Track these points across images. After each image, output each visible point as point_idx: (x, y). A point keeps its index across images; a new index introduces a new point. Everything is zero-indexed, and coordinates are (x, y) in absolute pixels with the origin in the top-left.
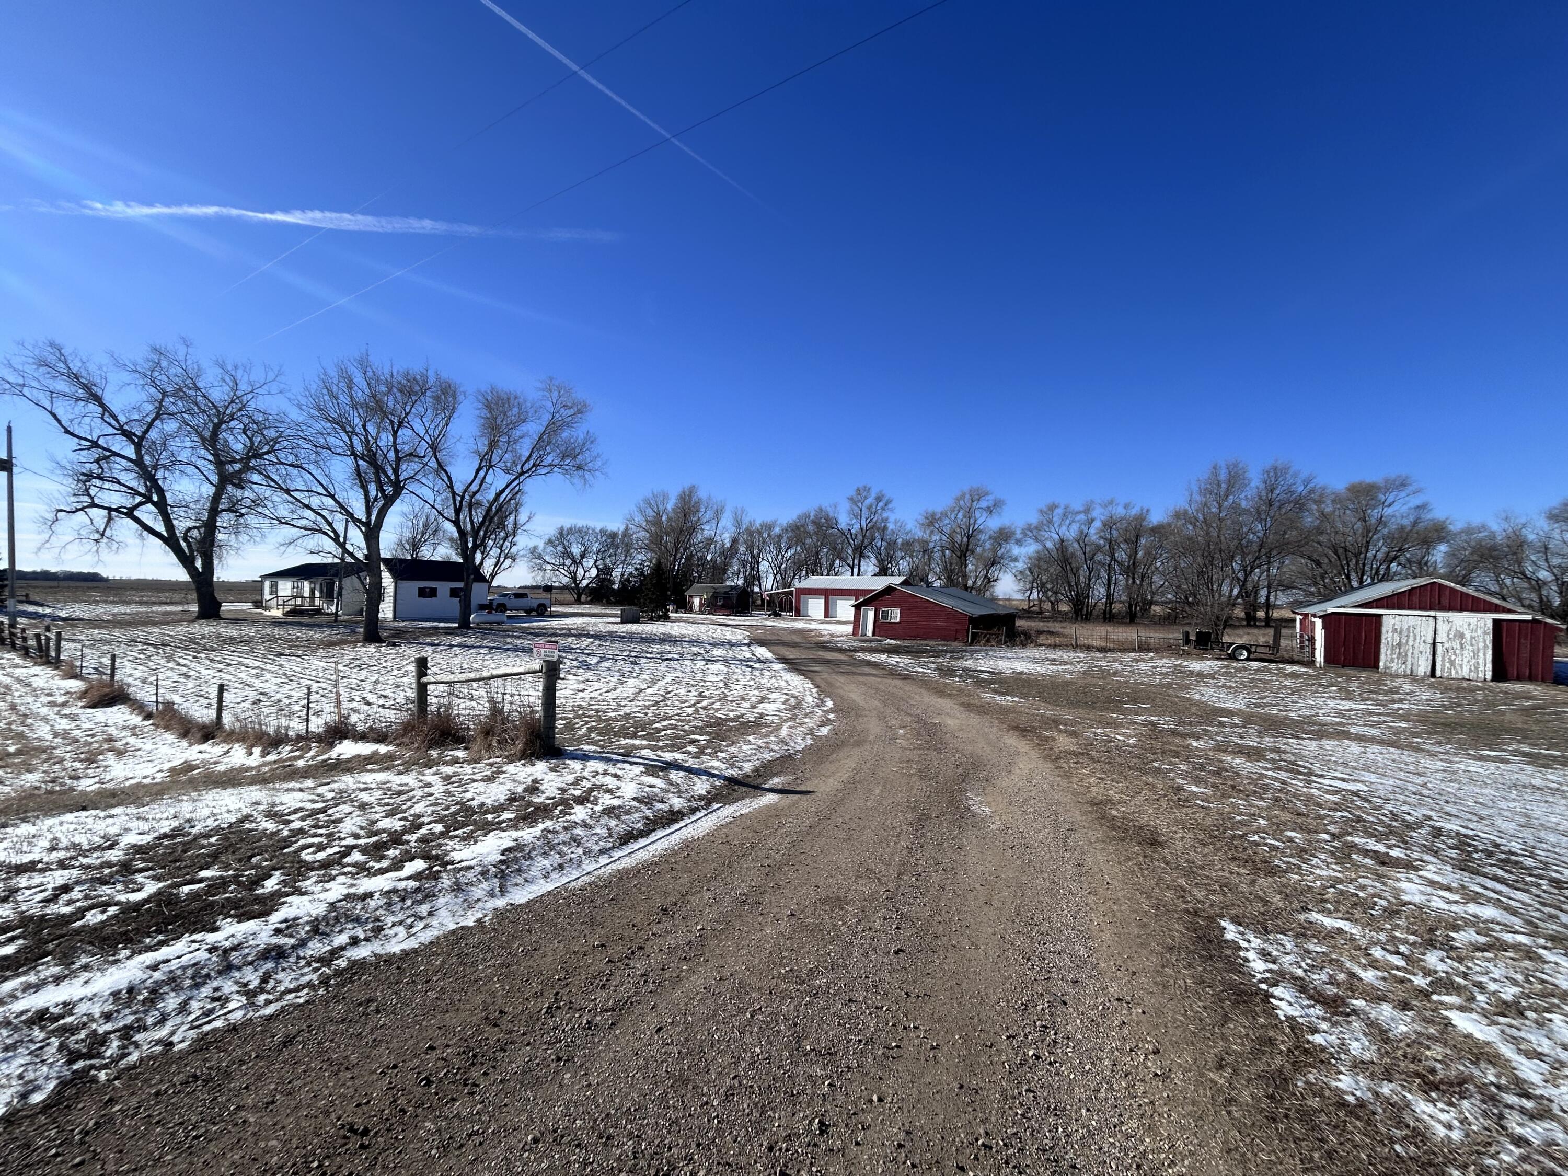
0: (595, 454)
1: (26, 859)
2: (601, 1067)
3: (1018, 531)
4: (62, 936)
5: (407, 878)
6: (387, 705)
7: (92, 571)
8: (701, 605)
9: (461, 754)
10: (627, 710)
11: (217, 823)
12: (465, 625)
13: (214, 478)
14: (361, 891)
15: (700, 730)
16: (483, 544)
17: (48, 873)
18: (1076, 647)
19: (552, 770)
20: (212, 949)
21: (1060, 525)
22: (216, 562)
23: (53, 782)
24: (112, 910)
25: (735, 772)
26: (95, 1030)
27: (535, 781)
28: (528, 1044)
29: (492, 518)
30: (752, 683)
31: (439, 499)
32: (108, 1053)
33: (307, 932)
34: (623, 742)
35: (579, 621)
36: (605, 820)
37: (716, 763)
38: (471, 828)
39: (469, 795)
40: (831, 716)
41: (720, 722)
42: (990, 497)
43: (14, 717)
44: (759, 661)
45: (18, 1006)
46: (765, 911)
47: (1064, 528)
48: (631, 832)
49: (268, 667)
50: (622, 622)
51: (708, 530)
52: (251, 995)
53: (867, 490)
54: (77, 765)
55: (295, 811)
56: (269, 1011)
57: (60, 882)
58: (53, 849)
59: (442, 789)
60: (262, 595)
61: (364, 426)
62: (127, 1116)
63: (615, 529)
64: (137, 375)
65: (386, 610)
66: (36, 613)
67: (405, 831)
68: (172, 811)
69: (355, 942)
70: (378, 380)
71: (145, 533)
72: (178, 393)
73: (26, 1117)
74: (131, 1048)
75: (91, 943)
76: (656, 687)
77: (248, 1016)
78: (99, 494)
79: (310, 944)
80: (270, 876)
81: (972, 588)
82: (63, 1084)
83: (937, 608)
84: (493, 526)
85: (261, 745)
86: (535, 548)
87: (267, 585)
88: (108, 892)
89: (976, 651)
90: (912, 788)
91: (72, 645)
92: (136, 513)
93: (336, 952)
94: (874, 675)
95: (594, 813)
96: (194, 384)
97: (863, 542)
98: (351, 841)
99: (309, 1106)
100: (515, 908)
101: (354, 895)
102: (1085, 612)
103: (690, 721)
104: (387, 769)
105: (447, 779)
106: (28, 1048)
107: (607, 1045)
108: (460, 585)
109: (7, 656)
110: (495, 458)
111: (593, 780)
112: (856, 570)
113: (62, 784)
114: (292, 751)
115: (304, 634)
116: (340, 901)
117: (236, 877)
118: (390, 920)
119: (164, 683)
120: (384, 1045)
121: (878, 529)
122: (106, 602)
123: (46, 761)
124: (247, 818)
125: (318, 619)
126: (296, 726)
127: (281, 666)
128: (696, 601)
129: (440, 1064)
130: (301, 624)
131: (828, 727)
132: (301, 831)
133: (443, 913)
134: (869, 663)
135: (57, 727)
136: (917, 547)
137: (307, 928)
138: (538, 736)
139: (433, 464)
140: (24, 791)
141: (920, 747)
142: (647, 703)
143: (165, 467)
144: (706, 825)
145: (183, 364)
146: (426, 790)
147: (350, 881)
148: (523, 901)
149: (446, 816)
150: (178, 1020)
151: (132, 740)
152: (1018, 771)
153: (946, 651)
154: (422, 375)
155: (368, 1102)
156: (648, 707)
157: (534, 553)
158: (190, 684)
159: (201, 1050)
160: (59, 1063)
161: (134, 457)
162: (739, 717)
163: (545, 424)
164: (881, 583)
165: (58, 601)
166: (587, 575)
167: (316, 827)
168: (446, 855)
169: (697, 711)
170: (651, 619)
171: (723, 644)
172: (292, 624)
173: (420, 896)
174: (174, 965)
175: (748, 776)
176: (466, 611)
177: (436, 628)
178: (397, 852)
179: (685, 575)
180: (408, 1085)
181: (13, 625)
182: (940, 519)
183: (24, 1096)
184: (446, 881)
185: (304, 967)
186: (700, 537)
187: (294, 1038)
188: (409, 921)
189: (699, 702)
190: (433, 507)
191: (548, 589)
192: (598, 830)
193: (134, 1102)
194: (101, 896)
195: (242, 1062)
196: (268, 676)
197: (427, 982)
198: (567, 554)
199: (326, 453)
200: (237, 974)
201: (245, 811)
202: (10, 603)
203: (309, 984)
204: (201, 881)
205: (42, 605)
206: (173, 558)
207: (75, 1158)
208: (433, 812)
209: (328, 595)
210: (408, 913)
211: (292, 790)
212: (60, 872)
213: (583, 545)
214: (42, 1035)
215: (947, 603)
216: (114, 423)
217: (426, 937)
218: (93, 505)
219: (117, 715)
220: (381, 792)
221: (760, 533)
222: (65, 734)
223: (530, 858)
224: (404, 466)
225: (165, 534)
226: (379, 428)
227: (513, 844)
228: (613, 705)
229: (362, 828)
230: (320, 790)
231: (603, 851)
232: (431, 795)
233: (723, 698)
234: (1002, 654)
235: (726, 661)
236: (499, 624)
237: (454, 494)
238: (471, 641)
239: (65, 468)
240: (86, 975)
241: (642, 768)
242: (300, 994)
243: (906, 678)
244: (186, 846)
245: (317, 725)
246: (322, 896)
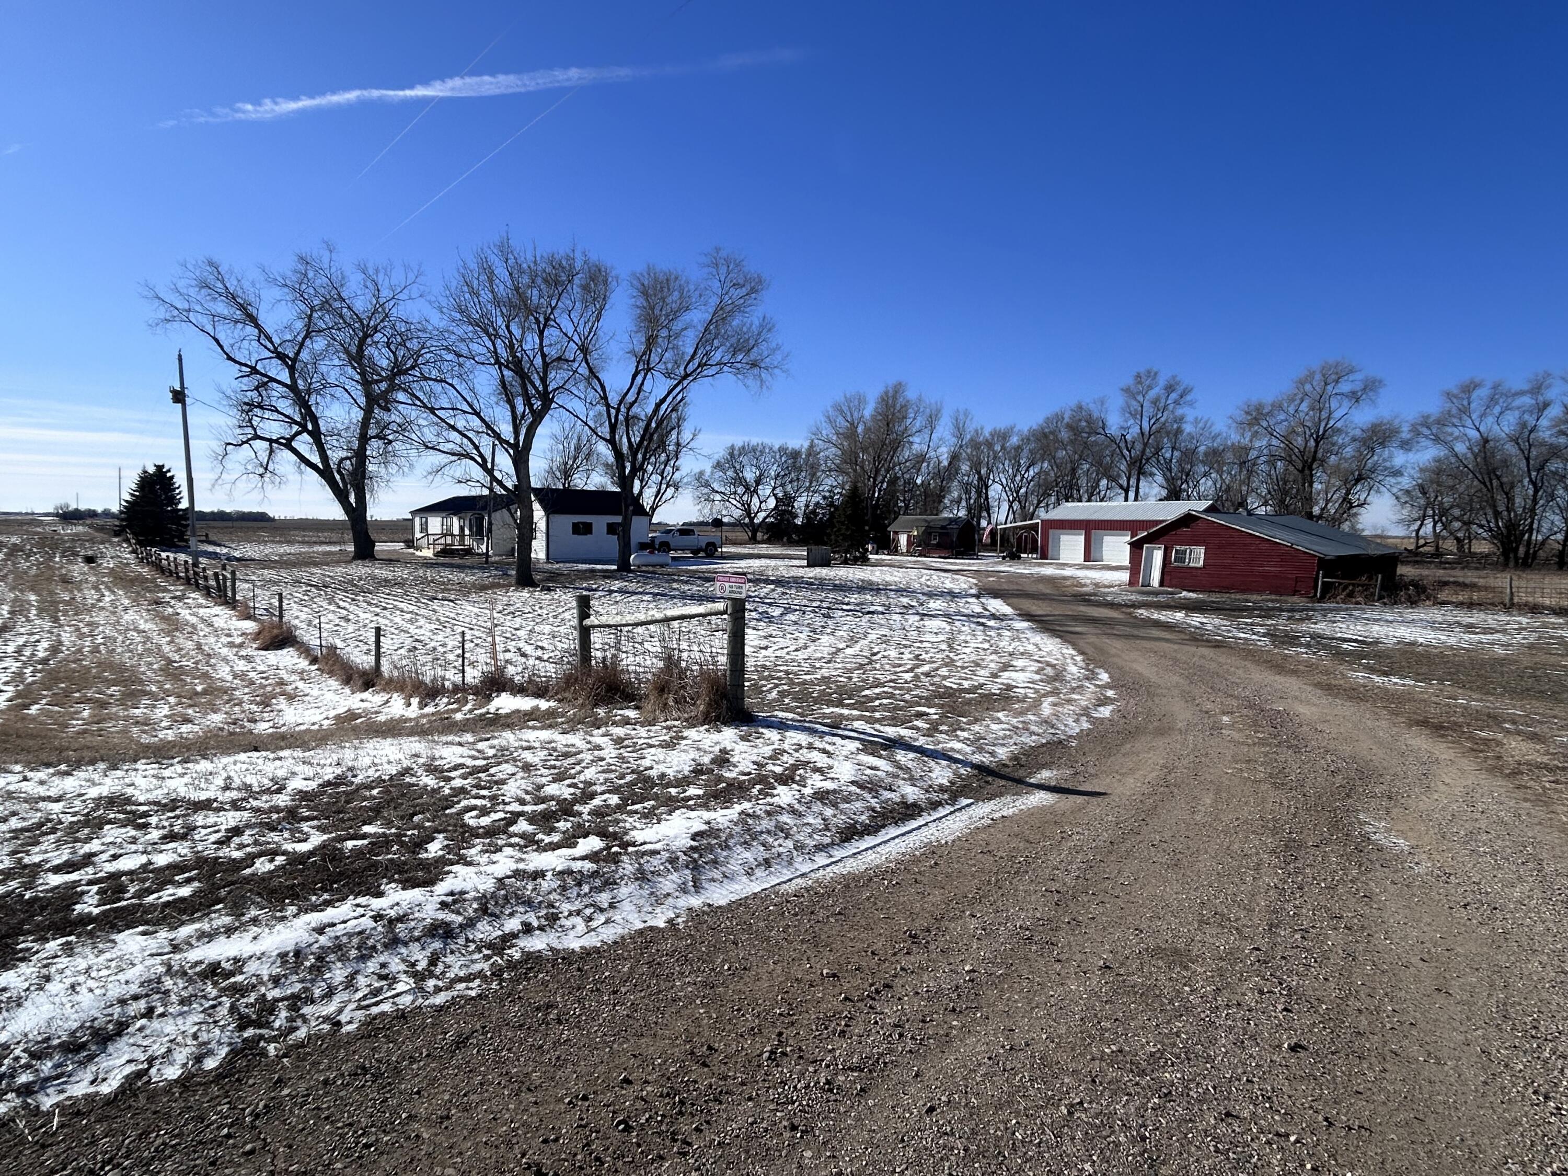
0: (774, 345)
1: (203, 796)
2: (853, 1150)
3: (1405, 428)
4: (233, 883)
5: (583, 858)
6: (546, 657)
7: (261, 510)
8: (909, 543)
9: (632, 714)
10: (825, 672)
11: (378, 774)
12: (624, 567)
13: (362, 401)
14: (531, 867)
15: (929, 703)
16: (642, 469)
17: (222, 813)
18: (1510, 607)
19: (743, 738)
20: (377, 917)
21: (1483, 416)
22: (368, 496)
23: (235, 724)
24: (280, 860)
25: (986, 759)
26: (264, 995)
27: (724, 751)
28: (750, 1099)
29: (652, 435)
30: (986, 646)
31: (591, 413)
32: (277, 1024)
33: (475, 911)
34: (828, 711)
35: (756, 563)
36: (817, 807)
37: (958, 746)
38: (652, 802)
39: (646, 763)
40: (1110, 693)
41: (950, 693)
42: (1358, 376)
43: (200, 657)
44: (994, 617)
45: (193, 955)
46: (1063, 957)
47: (1490, 420)
48: (853, 826)
49: (422, 612)
50: (809, 566)
51: (918, 444)
52: (419, 977)
53: (1152, 375)
54: (254, 707)
55: (456, 768)
56: (440, 999)
57: (232, 824)
58: (227, 788)
59: (614, 753)
60: (413, 534)
61: (508, 327)
62: (295, 1104)
63: (797, 447)
64: (286, 290)
65: (539, 550)
66: (216, 553)
67: (575, 801)
68: (335, 757)
69: (528, 929)
70: (521, 272)
71: (303, 466)
72: (326, 305)
73: (200, 1084)
74: (299, 1022)
75: (259, 894)
76: (857, 647)
77: (417, 1003)
78: (261, 425)
79: (479, 925)
80: (433, 839)
81: (1320, 517)
82: (235, 1053)
83: (1264, 546)
84: (653, 446)
85: (419, 695)
86: (701, 473)
87: (417, 521)
88: (276, 839)
89: (1331, 610)
90: (1264, 800)
91: (247, 586)
92: (294, 444)
93: (508, 939)
94: (1167, 640)
95: (803, 796)
96: (339, 294)
97: (1143, 452)
98: (515, 807)
99: (489, 1130)
100: (714, 910)
101: (524, 871)
102: (1522, 550)
103: (910, 690)
104: (551, 726)
105: (618, 742)
106: (202, 1005)
107: (858, 1119)
108: (618, 519)
109: (192, 595)
110: (654, 358)
111: (797, 755)
112: (1132, 495)
113: (242, 727)
114: (449, 703)
115: (455, 576)
116: (509, 877)
117: (399, 836)
118: (566, 907)
119: (327, 626)
120: (570, 1068)
121: (1168, 433)
122: (273, 542)
123: (228, 702)
124: (407, 771)
125: (469, 560)
126: (453, 677)
127: (434, 610)
128: (903, 539)
129: (640, 1105)
130: (452, 566)
131: (1110, 708)
132: (462, 791)
133: (626, 906)
134: (1157, 624)
135: (236, 669)
136: (1229, 457)
137: (475, 906)
138: (724, 696)
139: (583, 370)
140: (210, 731)
141: (1262, 743)
142: (848, 666)
143: (318, 392)
144: (955, 826)
145: (327, 272)
146: (596, 753)
147: (519, 855)
148: (723, 902)
149: (621, 786)
150: (345, 996)
151: (300, 685)
152: (1442, 788)
153: (1281, 610)
154: (568, 258)
155: (556, 1140)
156: (851, 671)
157: (701, 481)
158: (351, 628)
159: (370, 1036)
160: (230, 1028)
161: (288, 382)
162: (976, 688)
163: (711, 310)
164: (1173, 511)
165: (233, 541)
166: (763, 506)
167: (478, 787)
168: (626, 833)
169: (917, 677)
170: (845, 562)
171: (942, 594)
172: (443, 565)
173: (598, 882)
174: (339, 930)
175: (1005, 765)
176: (625, 551)
177: (593, 571)
178: (569, 825)
179: (887, 505)
180: (604, 1125)
181: (195, 564)
182: (1270, 413)
183: (199, 1059)
184: (628, 867)
185: (474, 952)
186: (907, 454)
187: (467, 1038)
188: (588, 911)
189: (918, 666)
190: (586, 424)
191: (717, 523)
192: (810, 820)
193: (302, 1087)
194: (269, 843)
195: (413, 1060)
196: (422, 622)
197: (615, 993)
198: (739, 480)
199: (469, 364)
200: (403, 950)
201: (406, 763)
202: (192, 542)
203: (480, 974)
204: (364, 837)
205: (219, 545)
206: (328, 493)
207: (245, 1143)
208: (606, 780)
209: (478, 532)
210: (587, 901)
211: (452, 743)
212: (232, 813)
213: (758, 467)
214: (214, 992)
215: (1282, 538)
216: (269, 345)
217: (609, 934)
218: (257, 437)
219: (287, 658)
220: (546, 752)
221: (990, 445)
222: (242, 676)
223: (728, 847)
224: (552, 375)
225: (320, 465)
226: (523, 328)
227: (704, 827)
228: (806, 666)
229: (527, 792)
230: (481, 746)
231: (820, 848)
232: (602, 759)
233: (950, 663)
234: (1376, 615)
235: (947, 616)
236: (662, 566)
237: (608, 406)
238: (632, 586)
239: (229, 397)
240: (255, 930)
241: (857, 744)
242: (471, 985)
243: (1218, 645)
244: (350, 796)
245: (473, 676)
246: (490, 869)
